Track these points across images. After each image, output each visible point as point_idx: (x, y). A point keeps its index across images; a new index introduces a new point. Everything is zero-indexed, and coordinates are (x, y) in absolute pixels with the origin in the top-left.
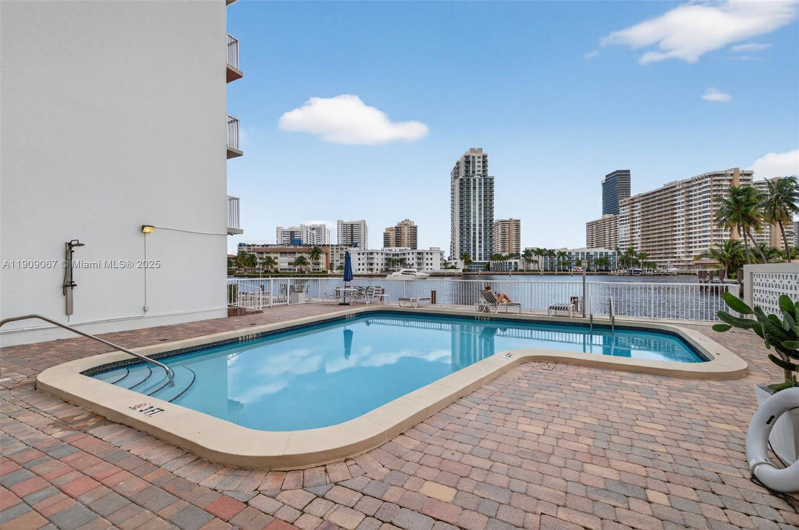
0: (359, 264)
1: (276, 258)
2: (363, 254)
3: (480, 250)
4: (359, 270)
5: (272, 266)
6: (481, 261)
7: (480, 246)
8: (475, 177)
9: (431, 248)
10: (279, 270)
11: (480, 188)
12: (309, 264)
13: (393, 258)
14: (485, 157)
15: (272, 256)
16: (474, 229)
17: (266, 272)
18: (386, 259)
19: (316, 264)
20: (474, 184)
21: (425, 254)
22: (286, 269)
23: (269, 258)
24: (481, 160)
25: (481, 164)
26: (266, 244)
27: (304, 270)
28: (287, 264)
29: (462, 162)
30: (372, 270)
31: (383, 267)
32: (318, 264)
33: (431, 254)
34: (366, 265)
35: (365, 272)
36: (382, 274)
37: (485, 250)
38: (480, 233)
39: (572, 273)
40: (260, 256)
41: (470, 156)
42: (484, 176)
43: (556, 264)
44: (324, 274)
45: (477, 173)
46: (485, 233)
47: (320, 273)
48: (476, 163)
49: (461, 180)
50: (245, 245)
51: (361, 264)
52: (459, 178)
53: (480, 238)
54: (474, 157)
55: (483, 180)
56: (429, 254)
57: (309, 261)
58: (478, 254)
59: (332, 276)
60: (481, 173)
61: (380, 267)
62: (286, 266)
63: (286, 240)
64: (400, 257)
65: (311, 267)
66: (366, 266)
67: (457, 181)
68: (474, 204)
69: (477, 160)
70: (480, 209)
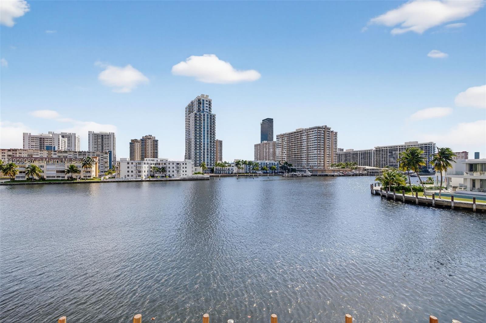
0: (128, 172)
1: (41, 166)
2: (132, 163)
3: (207, 160)
4: (128, 176)
5: (37, 174)
7: (207, 157)
8: (204, 113)
10: (45, 177)
11: (207, 121)
12: (80, 172)
13: (156, 166)
15: (37, 164)
16: (204, 146)
17: (29, 179)
19: (87, 172)
20: (204, 117)
22: (54, 177)
23: (33, 166)
24: (208, 103)
25: (208, 106)
27: (74, 177)
29: (196, 102)
30: (139, 176)
31: (149, 174)
32: (90, 172)
34: (134, 172)
35: (134, 178)
36: (149, 179)
37: (211, 160)
38: (207, 149)
41: (201, 99)
42: (210, 113)
44: (96, 181)
45: (205, 110)
46: (211, 149)
47: (91, 179)
48: (205, 104)
49: (196, 113)
53: (208, 152)
60: (208, 111)
61: (146, 174)
62: (54, 173)
64: (161, 166)
67: (193, 114)
68: (204, 130)
69: (205, 102)
70: (207, 134)
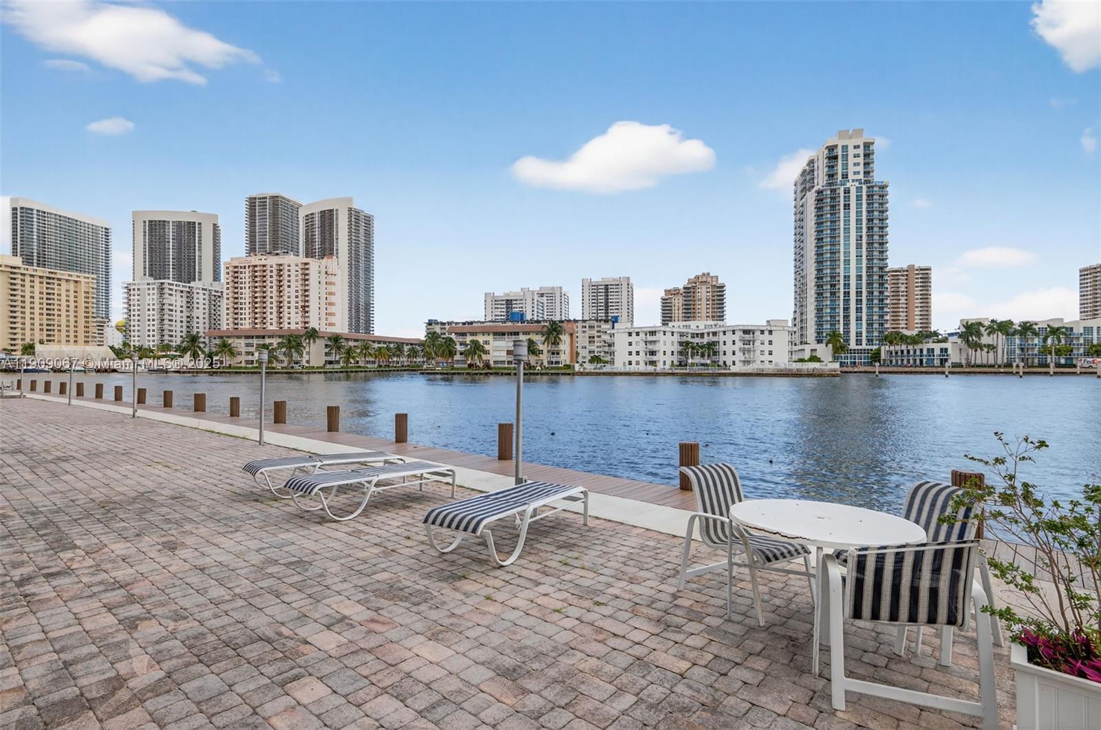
0: (630, 353)
1: (486, 342)
2: (638, 334)
3: (859, 325)
4: (630, 363)
5: (480, 356)
6: (859, 347)
7: (859, 319)
8: (848, 185)
9: (768, 322)
10: (492, 363)
11: (859, 205)
12: (541, 352)
13: (692, 340)
14: (867, 145)
15: (481, 339)
16: (847, 285)
17: (470, 366)
18: (681, 344)
19: (553, 354)
20: (847, 198)
21: (757, 334)
22: (503, 363)
23: (475, 343)
24: (861, 151)
25: (861, 160)
26: (469, 320)
27: (533, 363)
28: (505, 353)
29: (821, 159)
30: (653, 363)
31: (676, 359)
32: (558, 354)
33: (770, 332)
34: (642, 354)
35: (642, 368)
36: (676, 371)
37: (870, 324)
38: (859, 293)
39: (1078, 370)
40: (461, 339)
41: (836, 146)
42: (867, 182)
43: (1036, 351)
44: (568, 371)
45: (851, 177)
46: (870, 293)
47: (560, 368)
48: (851, 157)
49: (819, 192)
50: (437, 323)
51: (634, 353)
52: (816, 188)
53: (859, 301)
54: (845, 148)
55: (864, 187)
56: (766, 333)
57: (541, 347)
58: (856, 331)
59: (581, 374)
60: (861, 176)
61: (669, 359)
62: (503, 356)
63: (499, 313)
64: (705, 340)
65: (545, 358)
66: (642, 358)
67: (811, 197)
68: (847, 238)
69: (851, 152)
70: (859, 246)
